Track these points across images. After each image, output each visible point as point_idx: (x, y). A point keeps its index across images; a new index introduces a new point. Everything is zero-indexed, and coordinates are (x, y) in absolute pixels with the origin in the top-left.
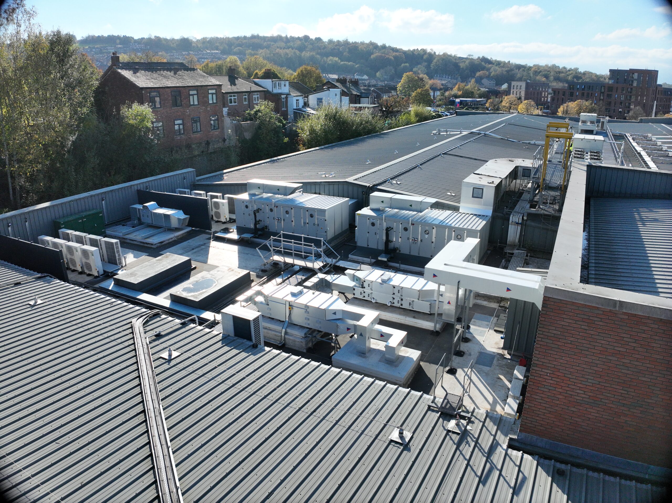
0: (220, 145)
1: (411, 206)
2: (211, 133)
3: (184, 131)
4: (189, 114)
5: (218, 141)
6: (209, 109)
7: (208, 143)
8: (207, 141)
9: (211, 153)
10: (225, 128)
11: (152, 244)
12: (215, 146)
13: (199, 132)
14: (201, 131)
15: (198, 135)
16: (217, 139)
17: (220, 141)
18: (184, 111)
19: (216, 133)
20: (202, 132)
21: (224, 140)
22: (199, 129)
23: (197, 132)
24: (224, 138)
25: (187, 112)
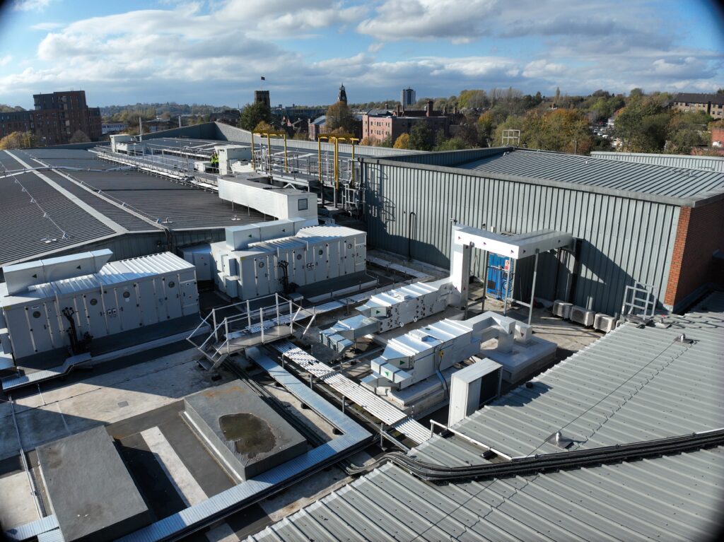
1: (284, 231)
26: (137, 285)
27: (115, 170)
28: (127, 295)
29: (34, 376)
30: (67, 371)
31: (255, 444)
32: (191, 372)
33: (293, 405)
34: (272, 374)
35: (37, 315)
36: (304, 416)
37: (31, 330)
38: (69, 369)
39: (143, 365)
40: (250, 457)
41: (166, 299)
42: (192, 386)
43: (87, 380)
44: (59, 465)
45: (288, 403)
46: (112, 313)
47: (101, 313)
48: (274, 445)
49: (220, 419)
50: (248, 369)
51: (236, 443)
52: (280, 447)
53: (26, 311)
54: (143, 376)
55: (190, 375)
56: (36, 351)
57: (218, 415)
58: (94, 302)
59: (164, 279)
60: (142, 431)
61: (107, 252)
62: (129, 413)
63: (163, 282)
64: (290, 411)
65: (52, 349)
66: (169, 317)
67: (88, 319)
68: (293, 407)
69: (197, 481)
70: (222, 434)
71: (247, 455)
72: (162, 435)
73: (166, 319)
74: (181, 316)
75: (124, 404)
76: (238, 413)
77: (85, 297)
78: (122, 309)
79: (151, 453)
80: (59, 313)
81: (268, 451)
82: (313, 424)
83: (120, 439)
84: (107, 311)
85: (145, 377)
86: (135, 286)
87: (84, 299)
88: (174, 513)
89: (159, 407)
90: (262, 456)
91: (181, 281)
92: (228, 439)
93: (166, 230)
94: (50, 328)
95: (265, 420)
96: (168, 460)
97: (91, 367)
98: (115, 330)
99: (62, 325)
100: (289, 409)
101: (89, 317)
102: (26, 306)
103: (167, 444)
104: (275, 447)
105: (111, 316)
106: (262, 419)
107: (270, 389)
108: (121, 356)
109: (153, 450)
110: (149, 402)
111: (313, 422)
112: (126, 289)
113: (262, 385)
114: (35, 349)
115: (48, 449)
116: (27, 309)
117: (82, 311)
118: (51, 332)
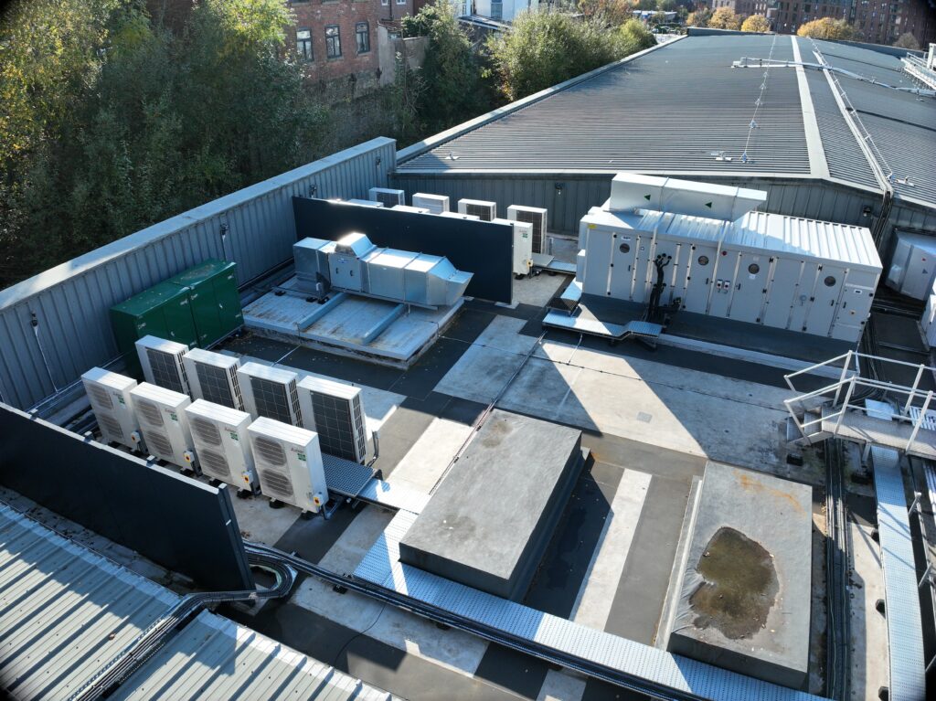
0: (371, 83)
2: (358, 59)
3: (312, 53)
4: (322, 18)
5: (369, 75)
6: (353, 9)
7: (353, 78)
8: (352, 76)
9: (358, 99)
10: (380, 50)
11: (397, 361)
12: (365, 87)
13: (339, 56)
14: (341, 54)
15: (337, 63)
16: (367, 72)
17: (373, 74)
18: (313, 12)
19: (366, 58)
20: (342, 58)
21: (379, 74)
22: (338, 52)
23: (335, 56)
24: (378, 69)
25: (318, 14)
26: (775, 260)
27: (909, 91)
28: (754, 269)
29: (587, 322)
30: (622, 336)
31: (725, 609)
32: (771, 427)
33: (867, 589)
34: (880, 516)
35: (625, 248)
36: (864, 622)
37: (612, 265)
38: (624, 335)
39: (719, 379)
40: (697, 623)
41: (812, 299)
42: (751, 449)
43: (632, 359)
44: (493, 445)
45: (862, 581)
46: (722, 286)
47: (707, 280)
48: (749, 635)
49: (722, 528)
50: (856, 479)
51: (702, 584)
52: (755, 647)
53: (613, 239)
54: (704, 394)
55: (763, 433)
56: (609, 293)
57: (725, 520)
58: (703, 261)
59: (820, 268)
60: (630, 468)
61: (761, 195)
62: (639, 434)
63: (818, 272)
64: (849, 596)
65: (627, 299)
66: (804, 329)
67: (687, 281)
68: (863, 593)
69: (618, 590)
70: (700, 555)
71: (697, 616)
72: (645, 492)
73: (800, 330)
74: (825, 335)
75: (645, 418)
76: (755, 540)
77: (694, 248)
78: (739, 287)
79: (608, 507)
80: (652, 257)
81: (730, 637)
82: (864, 649)
83: (596, 460)
84: (716, 281)
85: (705, 398)
86: (771, 260)
87: (692, 251)
88: (540, 610)
89: (682, 450)
90: (714, 636)
91: (848, 282)
92: (699, 569)
93: (888, 193)
94: (635, 271)
95: (781, 585)
96: (615, 532)
97: (654, 346)
98: (718, 311)
99: (650, 276)
100: (854, 590)
101: (689, 278)
102: (617, 232)
103: (638, 510)
104: (746, 640)
105: (719, 291)
106: (779, 578)
107: (856, 534)
108: (703, 350)
109: (613, 507)
110: (673, 436)
111: (869, 645)
112: (756, 260)
113: (849, 519)
114: (608, 290)
115: (503, 420)
116: (615, 236)
117: (682, 267)
118: (634, 277)
